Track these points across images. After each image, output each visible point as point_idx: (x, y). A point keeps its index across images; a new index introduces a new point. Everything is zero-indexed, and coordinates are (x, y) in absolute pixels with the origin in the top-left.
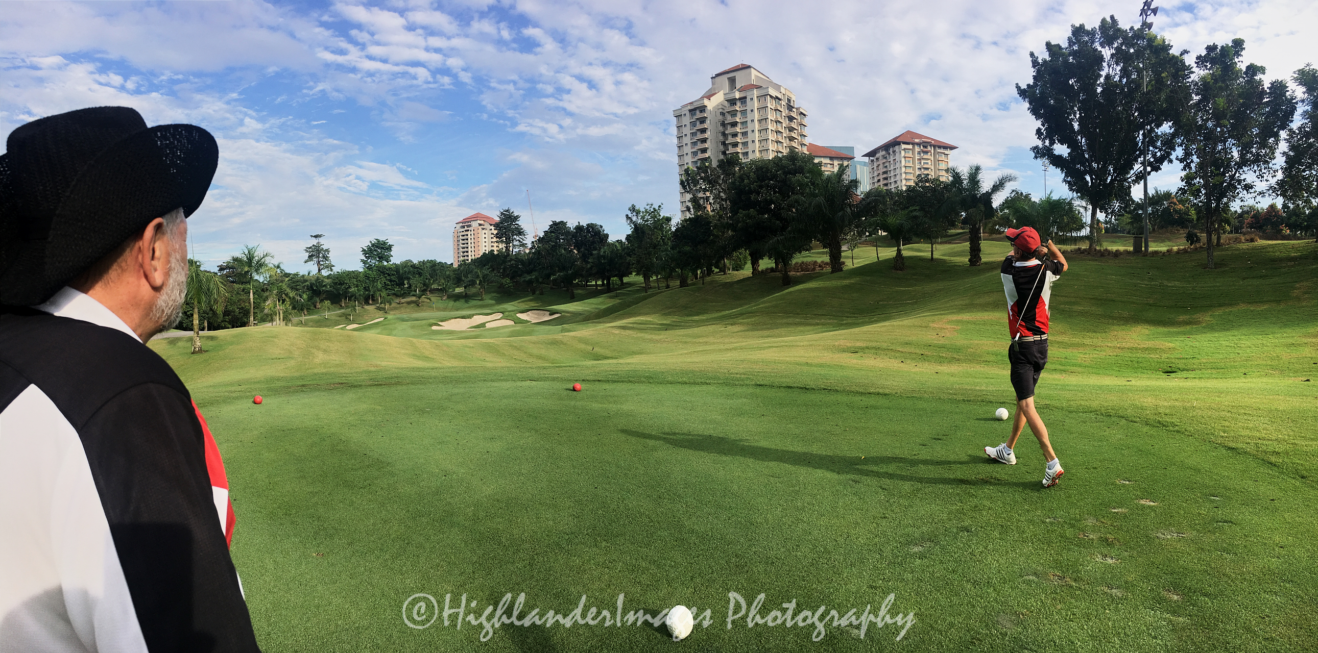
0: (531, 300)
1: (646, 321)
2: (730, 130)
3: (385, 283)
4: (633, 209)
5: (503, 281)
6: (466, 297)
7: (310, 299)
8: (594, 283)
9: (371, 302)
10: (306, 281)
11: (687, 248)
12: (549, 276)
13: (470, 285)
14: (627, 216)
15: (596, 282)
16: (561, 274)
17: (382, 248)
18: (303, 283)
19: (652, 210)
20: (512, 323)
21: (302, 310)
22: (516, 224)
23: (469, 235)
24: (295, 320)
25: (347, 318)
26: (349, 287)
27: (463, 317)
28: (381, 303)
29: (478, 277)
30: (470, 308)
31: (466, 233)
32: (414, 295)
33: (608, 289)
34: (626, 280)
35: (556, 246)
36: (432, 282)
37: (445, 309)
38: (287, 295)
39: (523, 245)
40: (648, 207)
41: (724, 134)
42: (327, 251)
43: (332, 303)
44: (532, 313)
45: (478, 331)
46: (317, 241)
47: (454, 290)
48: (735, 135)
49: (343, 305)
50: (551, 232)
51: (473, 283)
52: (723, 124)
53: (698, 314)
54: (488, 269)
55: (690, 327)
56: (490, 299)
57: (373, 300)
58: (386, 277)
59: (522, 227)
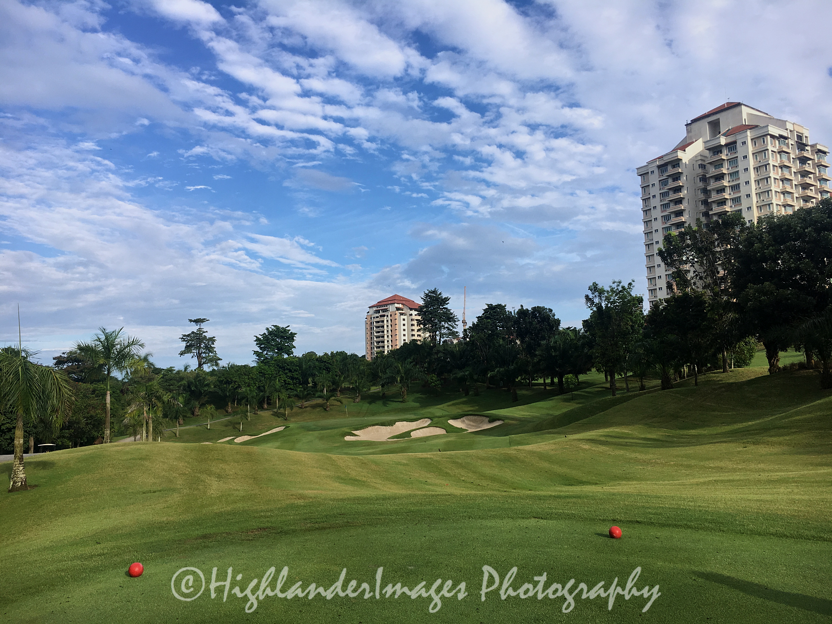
0: (464, 403)
1: (623, 433)
2: (713, 185)
3: (285, 381)
4: (594, 288)
5: (429, 378)
6: (384, 398)
7: (187, 402)
8: (541, 381)
9: (266, 406)
10: (182, 379)
11: (672, 337)
12: (485, 372)
13: (388, 383)
14: (587, 297)
15: (544, 381)
16: (501, 369)
17: (282, 337)
18: (178, 382)
19: (620, 289)
20: (443, 432)
21: (176, 418)
22: (445, 308)
23: (385, 321)
24: (167, 432)
25: (234, 428)
26: (239, 387)
27: (383, 424)
28: (280, 407)
29: (398, 372)
30: (388, 412)
31: (382, 319)
32: (320, 397)
33: (560, 390)
34: (582, 378)
35: (494, 335)
36: (342, 379)
37: (358, 414)
38: (159, 398)
39: (454, 334)
40: (614, 286)
41: (705, 191)
42: (212, 340)
43: (217, 408)
44: (468, 420)
45: (402, 443)
46: (198, 327)
47: (370, 389)
48: (722, 190)
49: (230, 410)
50: (487, 318)
51: (391, 381)
52: (704, 179)
53: (695, 427)
54: (411, 363)
55: (689, 444)
56: (414, 401)
57: (269, 404)
58: (286, 374)
59: (452, 311)
